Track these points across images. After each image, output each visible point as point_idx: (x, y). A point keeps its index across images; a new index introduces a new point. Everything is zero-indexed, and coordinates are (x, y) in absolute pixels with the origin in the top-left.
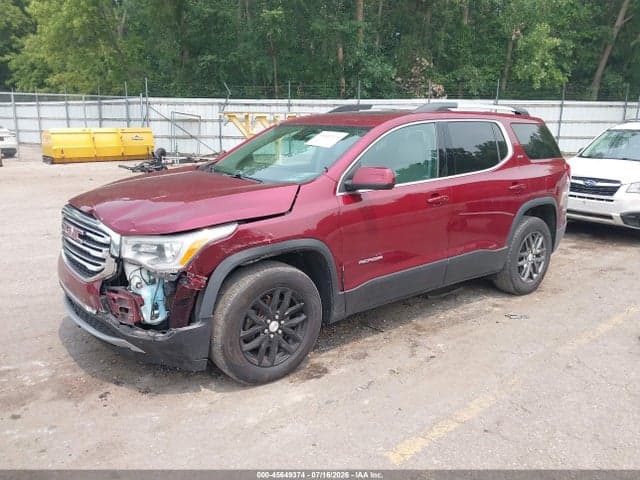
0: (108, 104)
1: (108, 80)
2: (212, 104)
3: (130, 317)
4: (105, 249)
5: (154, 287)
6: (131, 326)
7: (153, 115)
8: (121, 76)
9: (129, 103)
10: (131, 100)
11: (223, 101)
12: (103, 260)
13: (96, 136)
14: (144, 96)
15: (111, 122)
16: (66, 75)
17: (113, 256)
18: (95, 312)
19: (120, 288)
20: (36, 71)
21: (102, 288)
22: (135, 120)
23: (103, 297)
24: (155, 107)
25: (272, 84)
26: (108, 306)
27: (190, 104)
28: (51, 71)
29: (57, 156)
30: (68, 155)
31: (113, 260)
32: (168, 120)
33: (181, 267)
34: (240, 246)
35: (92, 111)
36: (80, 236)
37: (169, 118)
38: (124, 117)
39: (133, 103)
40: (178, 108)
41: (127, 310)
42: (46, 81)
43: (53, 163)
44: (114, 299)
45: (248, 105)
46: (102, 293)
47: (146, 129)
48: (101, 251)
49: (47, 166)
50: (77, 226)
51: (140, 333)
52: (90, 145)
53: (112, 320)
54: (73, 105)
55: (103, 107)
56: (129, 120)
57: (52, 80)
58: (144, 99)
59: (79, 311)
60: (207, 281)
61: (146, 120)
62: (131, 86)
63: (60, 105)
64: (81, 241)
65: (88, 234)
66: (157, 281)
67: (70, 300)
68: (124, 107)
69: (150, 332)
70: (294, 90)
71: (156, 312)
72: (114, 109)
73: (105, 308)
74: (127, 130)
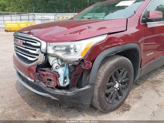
0: (22, 15)
1: (22, 9)
2: (52, 15)
3: (53, 84)
4: (38, 49)
5: (64, 68)
6: (53, 88)
7: (36, 18)
8: (26, 7)
9: (29, 15)
10: (29, 14)
11: (56, 14)
12: (37, 55)
13: (19, 24)
14: (33, 13)
15: (24, 21)
16: (10, 8)
17: (42, 53)
18: (33, 81)
19: (46, 69)
20: (2, 7)
21: (37, 69)
22: (31, 20)
23: (38, 74)
24: (36, 16)
25: (69, 9)
26: (40, 78)
27: (46, 15)
28: (6, 7)
29: (9, 30)
30: (12, 29)
31: (43, 54)
32: (40, 20)
33: (80, 57)
34: (108, 46)
35: (18, 18)
36: (24, 44)
37: (41, 19)
38: (28, 19)
39: (30, 15)
40: (43, 16)
41: (51, 80)
42: (5, 9)
43: (7, 32)
44: (44, 75)
45: (63, 15)
46: (37, 72)
47: (34, 22)
48: (35, 50)
49: (6, 33)
50: (21, 39)
51: (58, 92)
52: (18, 27)
53: (42, 85)
54: (13, 16)
55: (21, 16)
56: (29, 20)
57: (7, 9)
58: (33, 14)
59: (24, 79)
60: (92, 65)
61: (34, 20)
62: (29, 10)
63: (9, 16)
64: (24, 46)
65: (27, 42)
66: (65, 65)
67: (19, 74)
68: (27, 16)
69: (63, 91)
70: (75, 11)
71: (65, 81)
72: (25, 17)
73: (39, 79)
74: (28, 22)
